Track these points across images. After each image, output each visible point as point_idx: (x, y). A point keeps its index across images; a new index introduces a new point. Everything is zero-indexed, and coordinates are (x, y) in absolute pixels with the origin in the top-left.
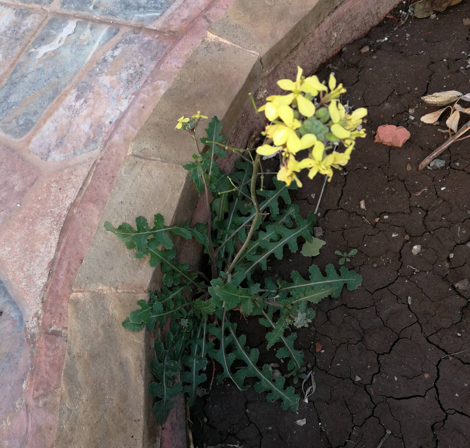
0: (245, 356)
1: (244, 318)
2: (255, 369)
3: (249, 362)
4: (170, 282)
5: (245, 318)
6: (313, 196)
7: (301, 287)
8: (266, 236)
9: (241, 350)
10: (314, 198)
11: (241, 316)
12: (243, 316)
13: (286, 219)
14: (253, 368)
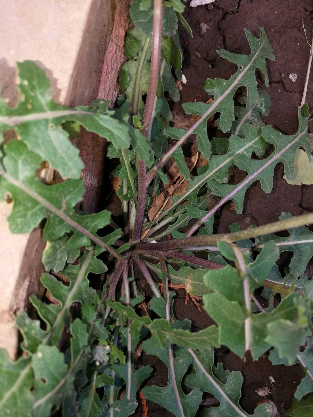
0: (212, 384)
1: (193, 302)
2: (233, 409)
3: (221, 396)
4: (61, 259)
5: (195, 302)
6: (293, 77)
7: (303, 243)
8: (244, 145)
9: (204, 374)
10: (294, 81)
11: (187, 297)
12: (190, 298)
13: (252, 116)
14: (230, 405)
